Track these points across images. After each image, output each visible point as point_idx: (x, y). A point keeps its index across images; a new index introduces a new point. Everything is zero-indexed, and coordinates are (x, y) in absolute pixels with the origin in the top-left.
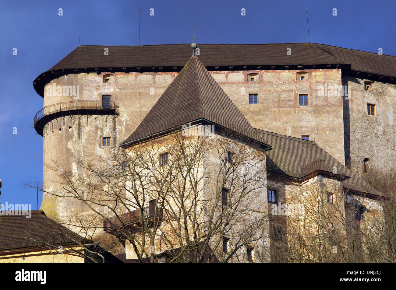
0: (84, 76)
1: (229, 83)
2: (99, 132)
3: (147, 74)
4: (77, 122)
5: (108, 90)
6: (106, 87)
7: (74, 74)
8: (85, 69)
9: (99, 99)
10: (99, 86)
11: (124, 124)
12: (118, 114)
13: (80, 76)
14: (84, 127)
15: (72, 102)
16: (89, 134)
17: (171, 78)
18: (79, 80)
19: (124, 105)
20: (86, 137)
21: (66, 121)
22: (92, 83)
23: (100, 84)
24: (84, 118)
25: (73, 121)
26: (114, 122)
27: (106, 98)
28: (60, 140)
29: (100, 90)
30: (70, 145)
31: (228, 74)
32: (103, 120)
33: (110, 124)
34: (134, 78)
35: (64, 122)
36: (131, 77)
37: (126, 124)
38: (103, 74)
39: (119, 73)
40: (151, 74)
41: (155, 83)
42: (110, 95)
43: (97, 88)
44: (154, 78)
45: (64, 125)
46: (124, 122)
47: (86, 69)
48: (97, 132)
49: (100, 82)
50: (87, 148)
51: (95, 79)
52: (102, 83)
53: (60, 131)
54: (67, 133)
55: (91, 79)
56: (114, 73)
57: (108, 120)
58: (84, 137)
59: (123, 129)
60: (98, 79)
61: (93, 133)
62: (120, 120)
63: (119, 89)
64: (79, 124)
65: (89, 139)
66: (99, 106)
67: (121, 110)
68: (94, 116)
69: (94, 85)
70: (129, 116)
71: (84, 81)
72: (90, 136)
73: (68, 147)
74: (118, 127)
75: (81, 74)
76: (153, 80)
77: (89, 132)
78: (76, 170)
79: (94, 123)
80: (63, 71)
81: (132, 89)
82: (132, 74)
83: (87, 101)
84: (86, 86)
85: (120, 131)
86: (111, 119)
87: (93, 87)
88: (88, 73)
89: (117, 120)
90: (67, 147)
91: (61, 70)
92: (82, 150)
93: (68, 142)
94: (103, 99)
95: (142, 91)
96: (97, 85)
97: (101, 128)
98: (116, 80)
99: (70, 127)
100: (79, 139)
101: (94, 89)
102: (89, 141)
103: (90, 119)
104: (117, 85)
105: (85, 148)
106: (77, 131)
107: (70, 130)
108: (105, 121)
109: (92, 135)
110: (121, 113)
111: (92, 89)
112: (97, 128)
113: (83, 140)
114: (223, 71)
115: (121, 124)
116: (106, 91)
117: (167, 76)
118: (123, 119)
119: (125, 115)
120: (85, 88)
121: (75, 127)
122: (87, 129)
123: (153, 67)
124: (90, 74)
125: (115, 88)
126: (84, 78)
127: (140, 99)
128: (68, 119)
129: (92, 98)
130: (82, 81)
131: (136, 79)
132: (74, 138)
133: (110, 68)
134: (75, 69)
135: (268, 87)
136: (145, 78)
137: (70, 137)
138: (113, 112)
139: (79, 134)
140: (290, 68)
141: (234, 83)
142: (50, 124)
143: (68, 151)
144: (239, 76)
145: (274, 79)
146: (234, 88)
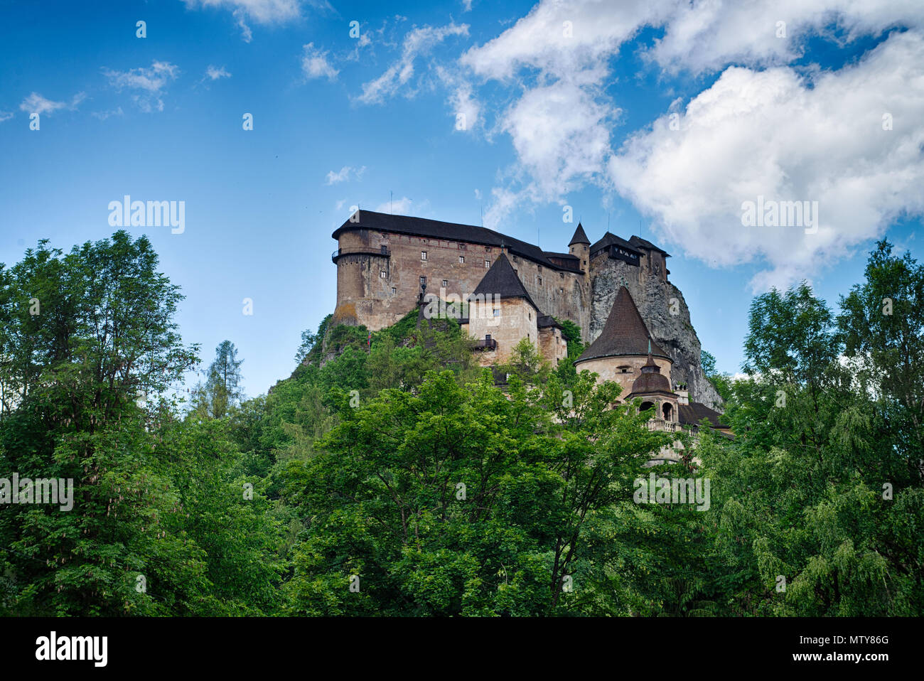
1: (450, 248)
2: (380, 268)
3: (406, 236)
6: (384, 241)
7: (366, 230)
9: (380, 248)
12: (390, 259)
13: (370, 232)
14: (372, 263)
15: (365, 248)
17: (419, 241)
18: (369, 235)
19: (393, 254)
21: (361, 259)
22: (377, 238)
24: (372, 259)
25: (366, 259)
26: (388, 263)
27: (384, 248)
28: (357, 269)
29: (381, 243)
30: (363, 273)
31: (449, 243)
33: (385, 264)
36: (397, 237)
37: (395, 265)
38: (382, 233)
39: (391, 234)
40: (408, 237)
42: (386, 247)
43: (379, 241)
44: (410, 239)
45: (360, 261)
47: (375, 228)
51: (378, 235)
52: (382, 239)
54: (362, 265)
55: (376, 235)
56: (389, 233)
57: (385, 262)
58: (372, 270)
59: (393, 268)
60: (380, 235)
61: (377, 268)
63: (391, 243)
64: (369, 261)
65: (374, 272)
66: (379, 252)
67: (392, 257)
68: (378, 258)
70: (396, 261)
72: (375, 270)
74: (390, 267)
75: (370, 230)
76: (409, 241)
77: (375, 267)
78: (367, 290)
79: (378, 262)
81: (398, 244)
82: (398, 235)
83: (373, 249)
84: (373, 239)
85: (391, 269)
86: (387, 261)
89: (390, 262)
90: (361, 275)
92: (370, 278)
93: (362, 271)
95: (403, 246)
96: (379, 239)
97: (381, 266)
98: (390, 238)
99: (364, 263)
103: (375, 260)
105: (372, 276)
106: (368, 265)
108: (383, 262)
111: (377, 241)
112: (379, 265)
113: (371, 272)
114: (447, 241)
115: (392, 265)
116: (384, 243)
117: (416, 239)
118: (393, 262)
121: (367, 263)
122: (373, 265)
123: (410, 233)
124: (376, 232)
125: (389, 242)
126: (372, 234)
128: (363, 258)
129: (377, 247)
130: (371, 236)
131: (399, 238)
132: (366, 270)
133: (388, 231)
134: (368, 228)
135: (470, 254)
136: (405, 238)
137: (363, 269)
138: (388, 257)
139: (369, 267)
140: (482, 244)
141: (452, 249)
142: (349, 257)
143: (362, 277)
144: (454, 245)
145: (473, 250)
146: (452, 252)
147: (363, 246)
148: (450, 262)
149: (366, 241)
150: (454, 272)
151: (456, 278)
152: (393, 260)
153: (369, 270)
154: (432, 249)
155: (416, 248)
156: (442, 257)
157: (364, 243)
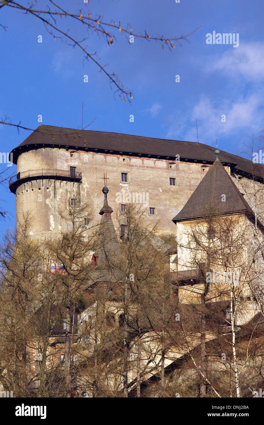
0: (57, 150)
1: (156, 168)
2: (69, 194)
3: (101, 154)
4: (53, 185)
5: (74, 163)
6: (73, 161)
7: (50, 148)
8: (59, 146)
9: (68, 169)
10: (68, 159)
11: (86, 190)
12: (81, 183)
13: (55, 150)
14: (58, 189)
15: (49, 169)
16: (62, 195)
17: (117, 159)
18: (53, 153)
19: (85, 176)
20: (59, 197)
21: (45, 183)
22: (63, 156)
23: (68, 158)
24: (58, 183)
25: (50, 184)
26: (79, 188)
27: (73, 168)
29: (68, 162)
30: (48, 201)
31: (155, 161)
32: (71, 185)
33: (75, 189)
34: (92, 156)
35: (43, 184)
36: (89, 155)
37: (87, 191)
38: (70, 150)
39: (81, 151)
40: (103, 155)
41: (106, 161)
42: (75, 167)
43: (67, 161)
44: (106, 158)
45: (43, 186)
46: (86, 189)
47: (61, 145)
48: (67, 194)
49: (68, 157)
50: (60, 205)
51: (65, 154)
52: (69, 158)
53: (40, 190)
54: (46, 192)
55: (62, 154)
56: (78, 151)
57: (74, 186)
58: (58, 197)
59: (85, 194)
60: (68, 154)
61: (65, 194)
62: (83, 187)
63: (81, 163)
64: (55, 186)
65: (62, 199)
66: (68, 174)
67: (83, 180)
68: (65, 182)
69: (64, 158)
70: (89, 185)
71: (58, 154)
72: (62, 197)
73: (47, 203)
74: (82, 192)
75: (55, 148)
76: (104, 159)
77: (62, 194)
78: (53, 221)
79: (65, 187)
80: (44, 145)
81: (90, 164)
82: (90, 153)
83: (60, 170)
84: (58, 158)
85: (83, 195)
86: (77, 186)
87: (63, 160)
88: (60, 149)
89: (81, 186)
90: (45, 203)
91: (43, 144)
92: (57, 207)
93: (46, 199)
94: (71, 170)
95: (98, 167)
96: (66, 158)
97: (70, 192)
98: (79, 156)
99: (48, 188)
100: (55, 198)
101: (65, 162)
102: (62, 200)
103: (62, 184)
104: (80, 160)
105: (59, 205)
106: (53, 192)
107: (48, 190)
108: (73, 186)
109: (64, 196)
110: (83, 181)
111: (63, 161)
112: (67, 191)
113: (58, 199)
114: (152, 159)
115: (83, 190)
116: (73, 164)
117: (114, 157)
118: (85, 186)
119: (86, 183)
120: (58, 160)
121: (51, 188)
122: (60, 191)
123: (106, 150)
124: (61, 149)
125: (79, 163)
126: (57, 152)
127: (96, 173)
128: (46, 182)
129: (63, 168)
130: (56, 155)
131: (93, 157)
132: (51, 197)
133: (76, 147)
134: (52, 145)
135: (182, 174)
136: (100, 157)
137: (46, 196)
138: (78, 180)
139: (55, 194)
140: (199, 162)
141: (160, 168)
142: (29, 183)
143: (46, 206)
144: (163, 163)
145: (186, 169)
146: (160, 172)
147: (46, 167)
148: (157, 186)
149: (50, 161)
150: (163, 197)
151: (166, 205)
152: (85, 184)
153: (55, 197)
154: (134, 170)
155: (115, 169)
156: (147, 179)
157: (47, 164)
